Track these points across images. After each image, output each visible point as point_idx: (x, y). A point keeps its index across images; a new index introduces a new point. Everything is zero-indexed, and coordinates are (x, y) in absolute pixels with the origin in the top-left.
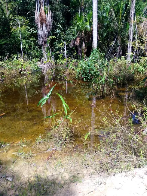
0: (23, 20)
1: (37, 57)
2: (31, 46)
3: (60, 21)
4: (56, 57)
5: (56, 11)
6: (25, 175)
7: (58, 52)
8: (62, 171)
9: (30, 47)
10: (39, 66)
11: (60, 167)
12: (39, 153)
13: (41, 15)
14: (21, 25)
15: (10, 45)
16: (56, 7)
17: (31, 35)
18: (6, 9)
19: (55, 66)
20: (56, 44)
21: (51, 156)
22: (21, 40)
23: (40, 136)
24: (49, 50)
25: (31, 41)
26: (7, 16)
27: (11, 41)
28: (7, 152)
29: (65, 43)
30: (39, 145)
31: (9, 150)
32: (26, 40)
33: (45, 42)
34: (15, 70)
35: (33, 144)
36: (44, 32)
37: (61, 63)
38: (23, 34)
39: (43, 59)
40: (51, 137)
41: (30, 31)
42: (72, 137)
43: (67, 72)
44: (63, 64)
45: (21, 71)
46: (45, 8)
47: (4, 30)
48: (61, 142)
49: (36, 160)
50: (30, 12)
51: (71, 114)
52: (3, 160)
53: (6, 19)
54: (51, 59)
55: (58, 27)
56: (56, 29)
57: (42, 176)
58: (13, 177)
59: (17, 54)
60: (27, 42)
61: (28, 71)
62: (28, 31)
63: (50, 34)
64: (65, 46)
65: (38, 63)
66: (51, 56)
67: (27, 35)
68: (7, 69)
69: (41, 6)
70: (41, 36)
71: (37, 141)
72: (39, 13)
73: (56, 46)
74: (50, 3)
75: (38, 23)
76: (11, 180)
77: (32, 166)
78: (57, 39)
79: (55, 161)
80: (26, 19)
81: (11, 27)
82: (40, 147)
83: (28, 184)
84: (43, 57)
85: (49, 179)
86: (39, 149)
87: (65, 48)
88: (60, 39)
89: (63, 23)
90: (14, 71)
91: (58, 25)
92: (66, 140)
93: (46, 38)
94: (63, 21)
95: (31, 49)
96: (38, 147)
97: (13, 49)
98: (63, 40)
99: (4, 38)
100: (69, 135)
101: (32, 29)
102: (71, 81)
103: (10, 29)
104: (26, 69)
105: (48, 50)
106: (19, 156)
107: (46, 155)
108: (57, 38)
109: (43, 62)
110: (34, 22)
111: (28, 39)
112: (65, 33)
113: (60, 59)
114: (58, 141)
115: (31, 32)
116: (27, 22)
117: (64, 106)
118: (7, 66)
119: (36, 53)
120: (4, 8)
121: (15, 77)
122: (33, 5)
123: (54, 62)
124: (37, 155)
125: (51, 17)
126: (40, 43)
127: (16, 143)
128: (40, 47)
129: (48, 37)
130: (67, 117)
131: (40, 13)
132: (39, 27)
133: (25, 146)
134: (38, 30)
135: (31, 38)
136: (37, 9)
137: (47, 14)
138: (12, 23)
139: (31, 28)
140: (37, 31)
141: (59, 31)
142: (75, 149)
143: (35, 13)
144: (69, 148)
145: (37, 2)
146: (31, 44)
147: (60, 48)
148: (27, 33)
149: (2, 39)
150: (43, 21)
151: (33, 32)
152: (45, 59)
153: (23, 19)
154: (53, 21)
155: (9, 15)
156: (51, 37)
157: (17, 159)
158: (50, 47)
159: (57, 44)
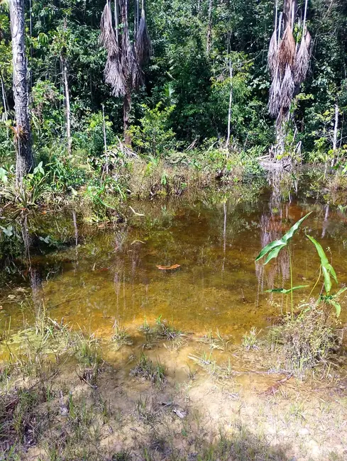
0: (239, 60)
1: (259, 143)
2: (250, 119)
3: (330, 58)
4: (308, 145)
5: (321, 32)
6: (212, 414)
7: (314, 133)
8: (303, 432)
9: (247, 120)
10: (261, 164)
11: (299, 421)
12: (247, 372)
13: (283, 46)
14: (235, 73)
15: (205, 117)
16: (324, 24)
17: (252, 93)
18: (206, 38)
19: (302, 167)
20: (311, 113)
21: (277, 387)
22: (230, 106)
23: (253, 333)
24: (292, 127)
25: (251, 107)
26: (206, 53)
27: (207, 108)
28: (178, 350)
29: (337, 110)
30: (248, 352)
31: (182, 348)
32: (239, 105)
33: (284, 108)
34: (208, 172)
35: (234, 347)
36: (286, 85)
37: (320, 160)
38: (235, 93)
39: (274, 149)
40: (280, 341)
41: (253, 85)
42: (335, 352)
43: (334, 182)
44: (323, 163)
45: (221, 175)
46: (296, 29)
47: (197, 85)
48: (306, 359)
49: (240, 386)
50: (259, 41)
51: (339, 293)
52: (170, 366)
53: (203, 61)
54: (294, 150)
55: (322, 71)
56: (316, 77)
57: (252, 430)
58: (187, 410)
59: (216, 136)
60: (242, 110)
61: (235, 176)
62: (248, 84)
63: (301, 89)
64: (336, 119)
65: (260, 158)
66: (295, 143)
67: (245, 95)
68: (192, 168)
69: (288, 24)
70: (277, 95)
71: (246, 343)
72: (280, 42)
73: (309, 119)
74: (311, 15)
75: (273, 64)
76: (182, 416)
77: (230, 397)
78: (315, 101)
79: (285, 402)
80: (247, 58)
81: (212, 78)
82: (252, 357)
83: (218, 437)
84: (273, 144)
85: (269, 442)
86: (250, 362)
87: (336, 123)
88: (324, 100)
89: (339, 61)
90: (206, 174)
91: (324, 67)
92: (317, 358)
93: (289, 100)
94: (337, 56)
95: (248, 125)
96: (245, 356)
97: (208, 126)
98: (333, 102)
99: (195, 103)
100: (329, 346)
101: (257, 79)
102: (340, 207)
103: (210, 83)
104: (232, 169)
105: (289, 127)
106: (202, 366)
107: (264, 381)
108: (316, 97)
109: (273, 156)
110: (265, 63)
111: (245, 103)
112: (339, 85)
113: (316, 150)
114: (299, 355)
115: (255, 86)
116: (250, 65)
117: (325, 270)
118: (192, 163)
119: (258, 135)
120: (203, 37)
121: (206, 187)
122: (268, 25)
123: (299, 158)
124: (242, 376)
125: (309, 49)
126: (271, 111)
127: (197, 334)
128: (271, 120)
129: (294, 96)
130: (329, 300)
131: (282, 41)
132: (275, 75)
133: (216, 347)
134: (271, 82)
135: (252, 100)
136: (275, 32)
137: (300, 42)
138: (216, 68)
139: (254, 78)
140: (269, 83)
141: (324, 80)
142: (341, 387)
143: (269, 43)
144: (325, 379)
145: (278, 17)
146: (250, 113)
147: (321, 123)
148: (245, 89)
149: (189, 103)
150: (286, 60)
151: (258, 85)
152: (280, 149)
153: (240, 58)
154: (312, 59)
155: (211, 51)
156: (301, 96)
157: (197, 372)
158: (296, 119)
159: (313, 114)
